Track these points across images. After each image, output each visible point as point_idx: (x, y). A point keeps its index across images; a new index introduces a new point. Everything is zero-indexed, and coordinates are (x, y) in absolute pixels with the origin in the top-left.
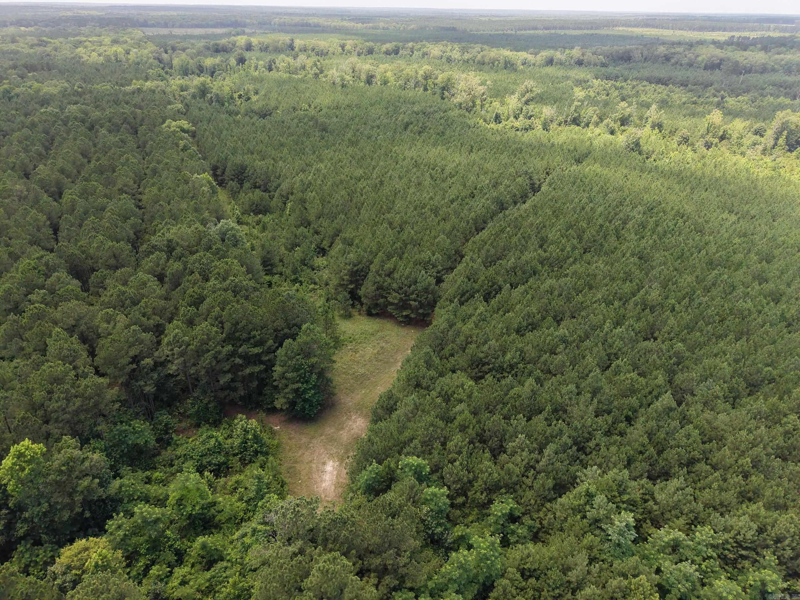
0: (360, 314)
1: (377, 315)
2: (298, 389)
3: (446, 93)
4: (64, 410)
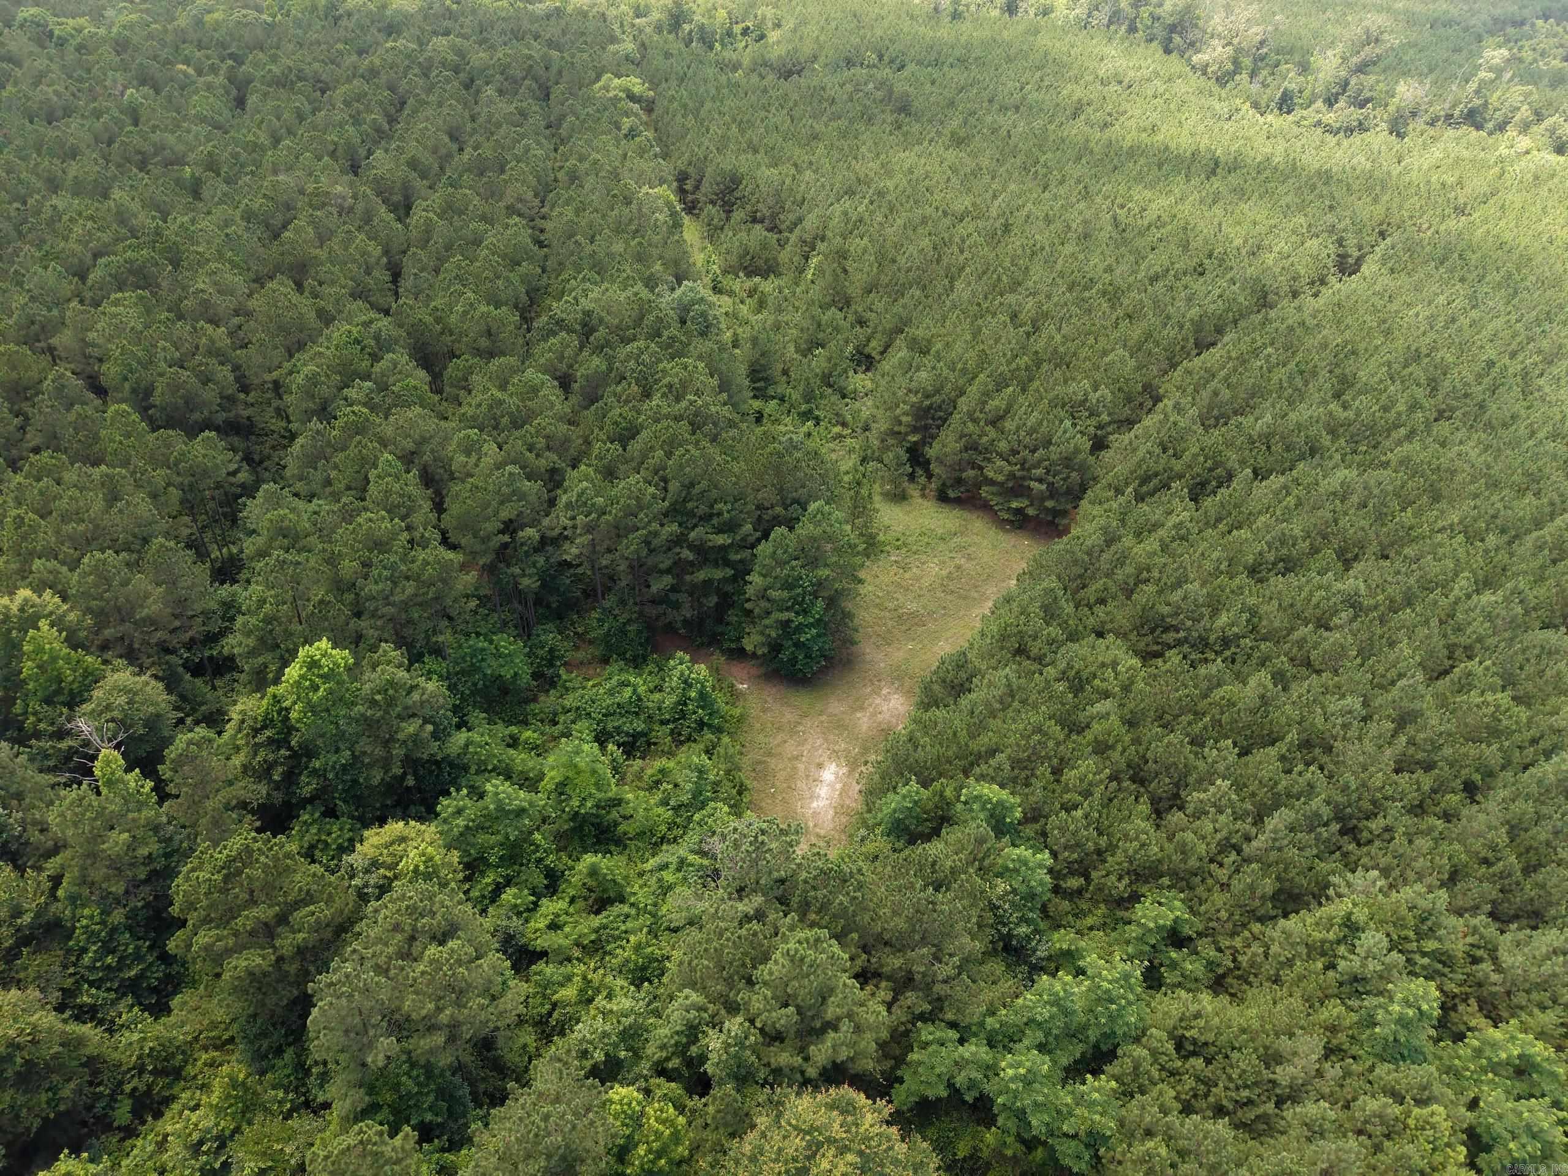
0: (923, 496)
1: (958, 502)
2: (789, 621)
3: (1177, 39)
4: (387, 598)
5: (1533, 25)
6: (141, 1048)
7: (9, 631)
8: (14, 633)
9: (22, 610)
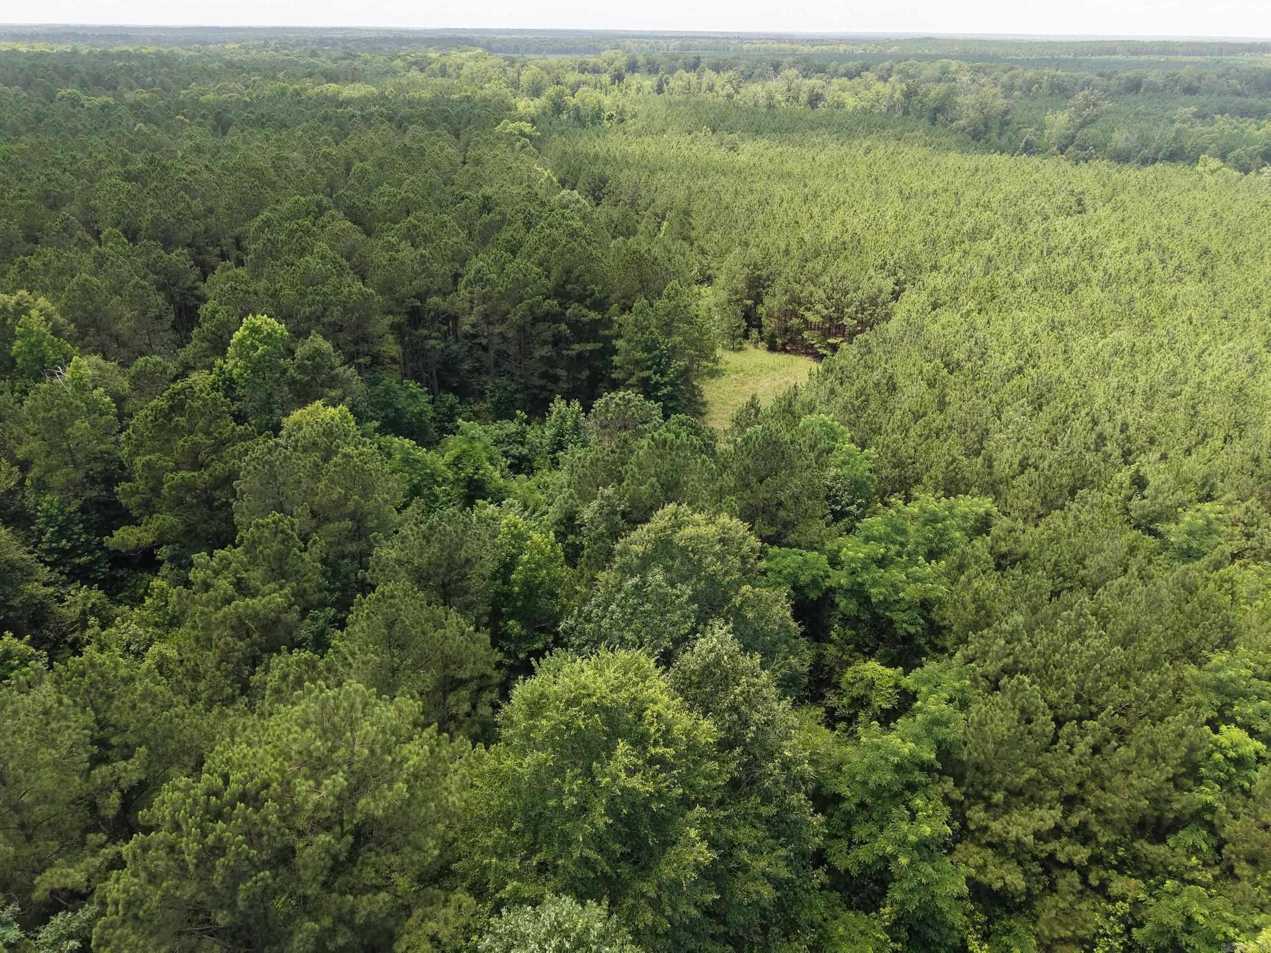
0: (756, 347)
1: (784, 350)
3: (940, 117)
4: (318, 317)
5: (1213, 118)
6: (85, 605)
7: (5, 319)
8: (9, 321)
9: (18, 304)
